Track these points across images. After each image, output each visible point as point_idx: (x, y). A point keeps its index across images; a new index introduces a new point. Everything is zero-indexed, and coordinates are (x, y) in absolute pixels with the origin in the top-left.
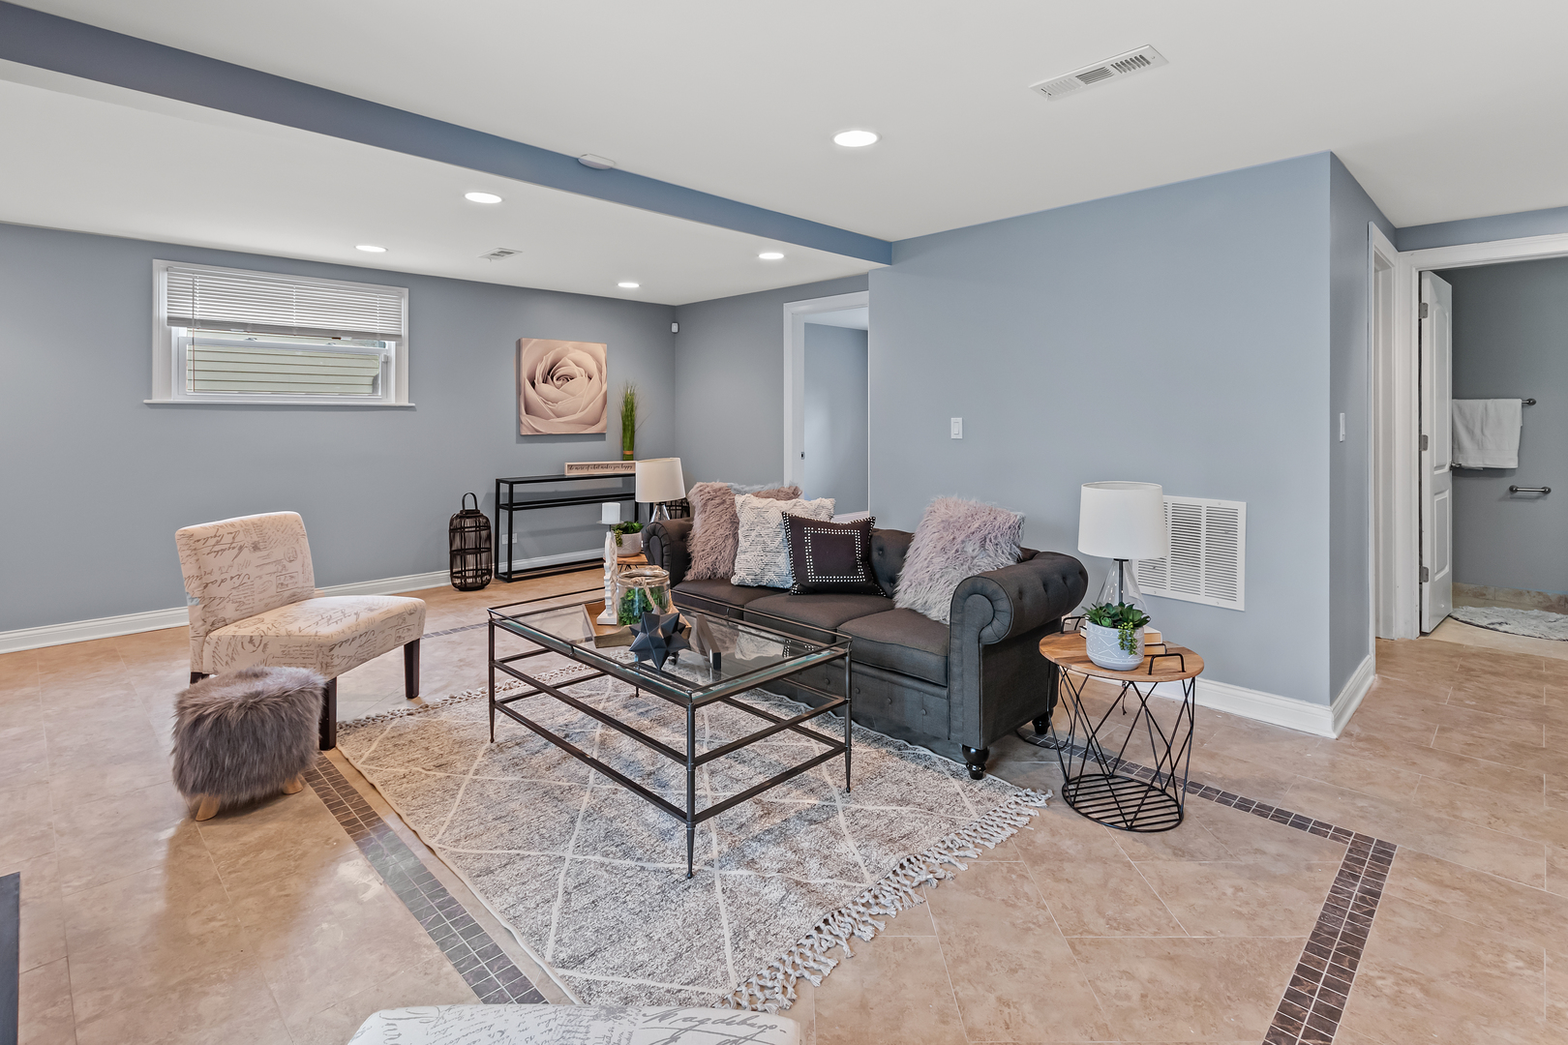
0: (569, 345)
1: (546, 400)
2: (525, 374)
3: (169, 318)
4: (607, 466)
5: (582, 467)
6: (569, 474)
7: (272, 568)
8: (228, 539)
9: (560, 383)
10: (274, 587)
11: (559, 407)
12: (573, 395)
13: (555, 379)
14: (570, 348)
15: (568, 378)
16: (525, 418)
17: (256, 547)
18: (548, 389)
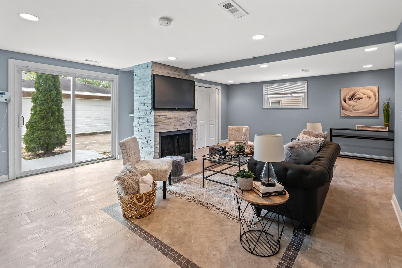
0: (360, 88)
1: (350, 106)
2: (342, 99)
3: (265, 94)
4: (374, 128)
5: (363, 127)
6: (357, 129)
7: (240, 135)
8: (234, 129)
9: (356, 100)
10: (240, 138)
11: (355, 108)
12: (362, 104)
13: (354, 99)
14: (360, 89)
15: (359, 99)
16: (342, 111)
17: (238, 131)
18: (351, 102)
